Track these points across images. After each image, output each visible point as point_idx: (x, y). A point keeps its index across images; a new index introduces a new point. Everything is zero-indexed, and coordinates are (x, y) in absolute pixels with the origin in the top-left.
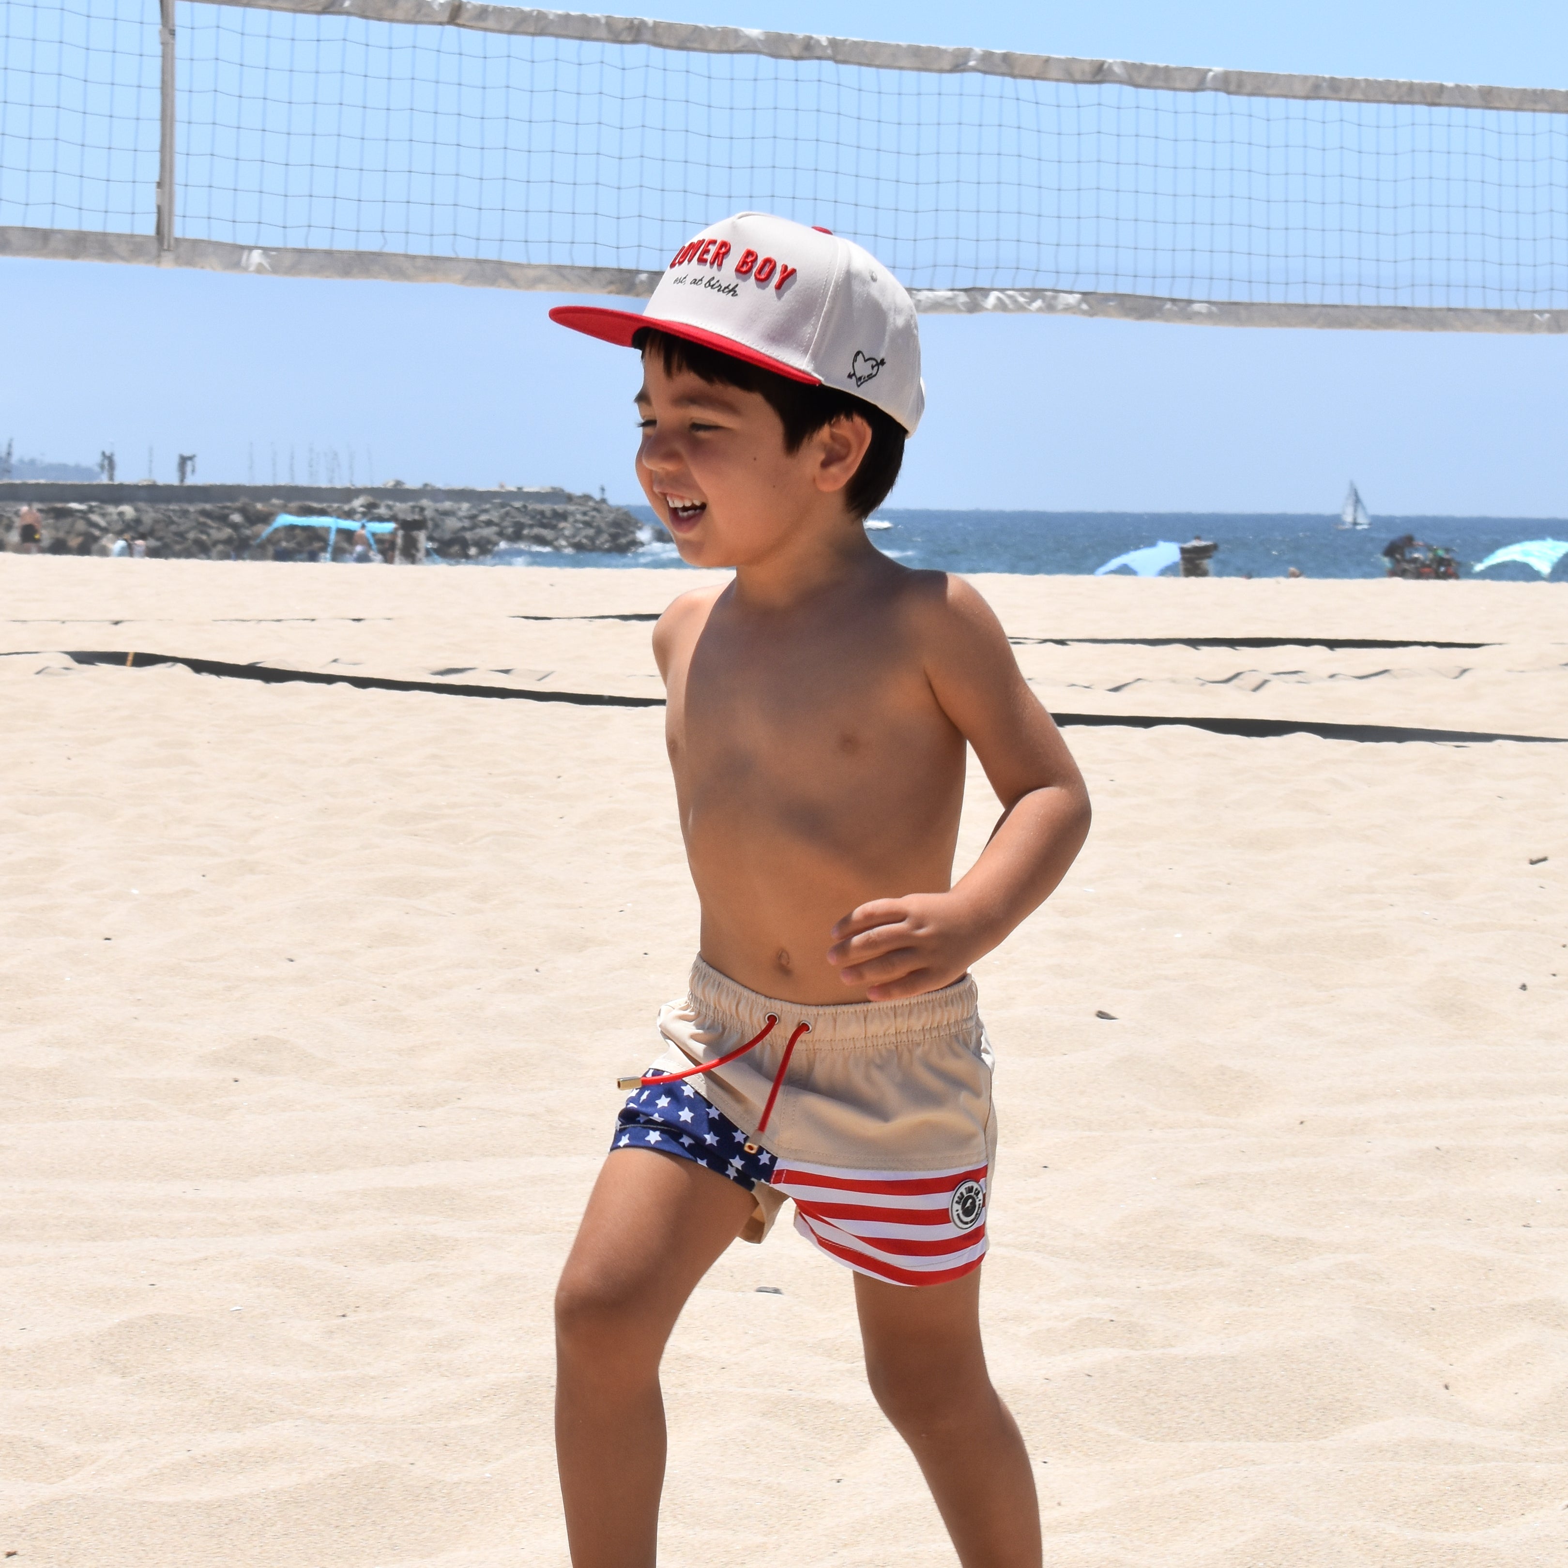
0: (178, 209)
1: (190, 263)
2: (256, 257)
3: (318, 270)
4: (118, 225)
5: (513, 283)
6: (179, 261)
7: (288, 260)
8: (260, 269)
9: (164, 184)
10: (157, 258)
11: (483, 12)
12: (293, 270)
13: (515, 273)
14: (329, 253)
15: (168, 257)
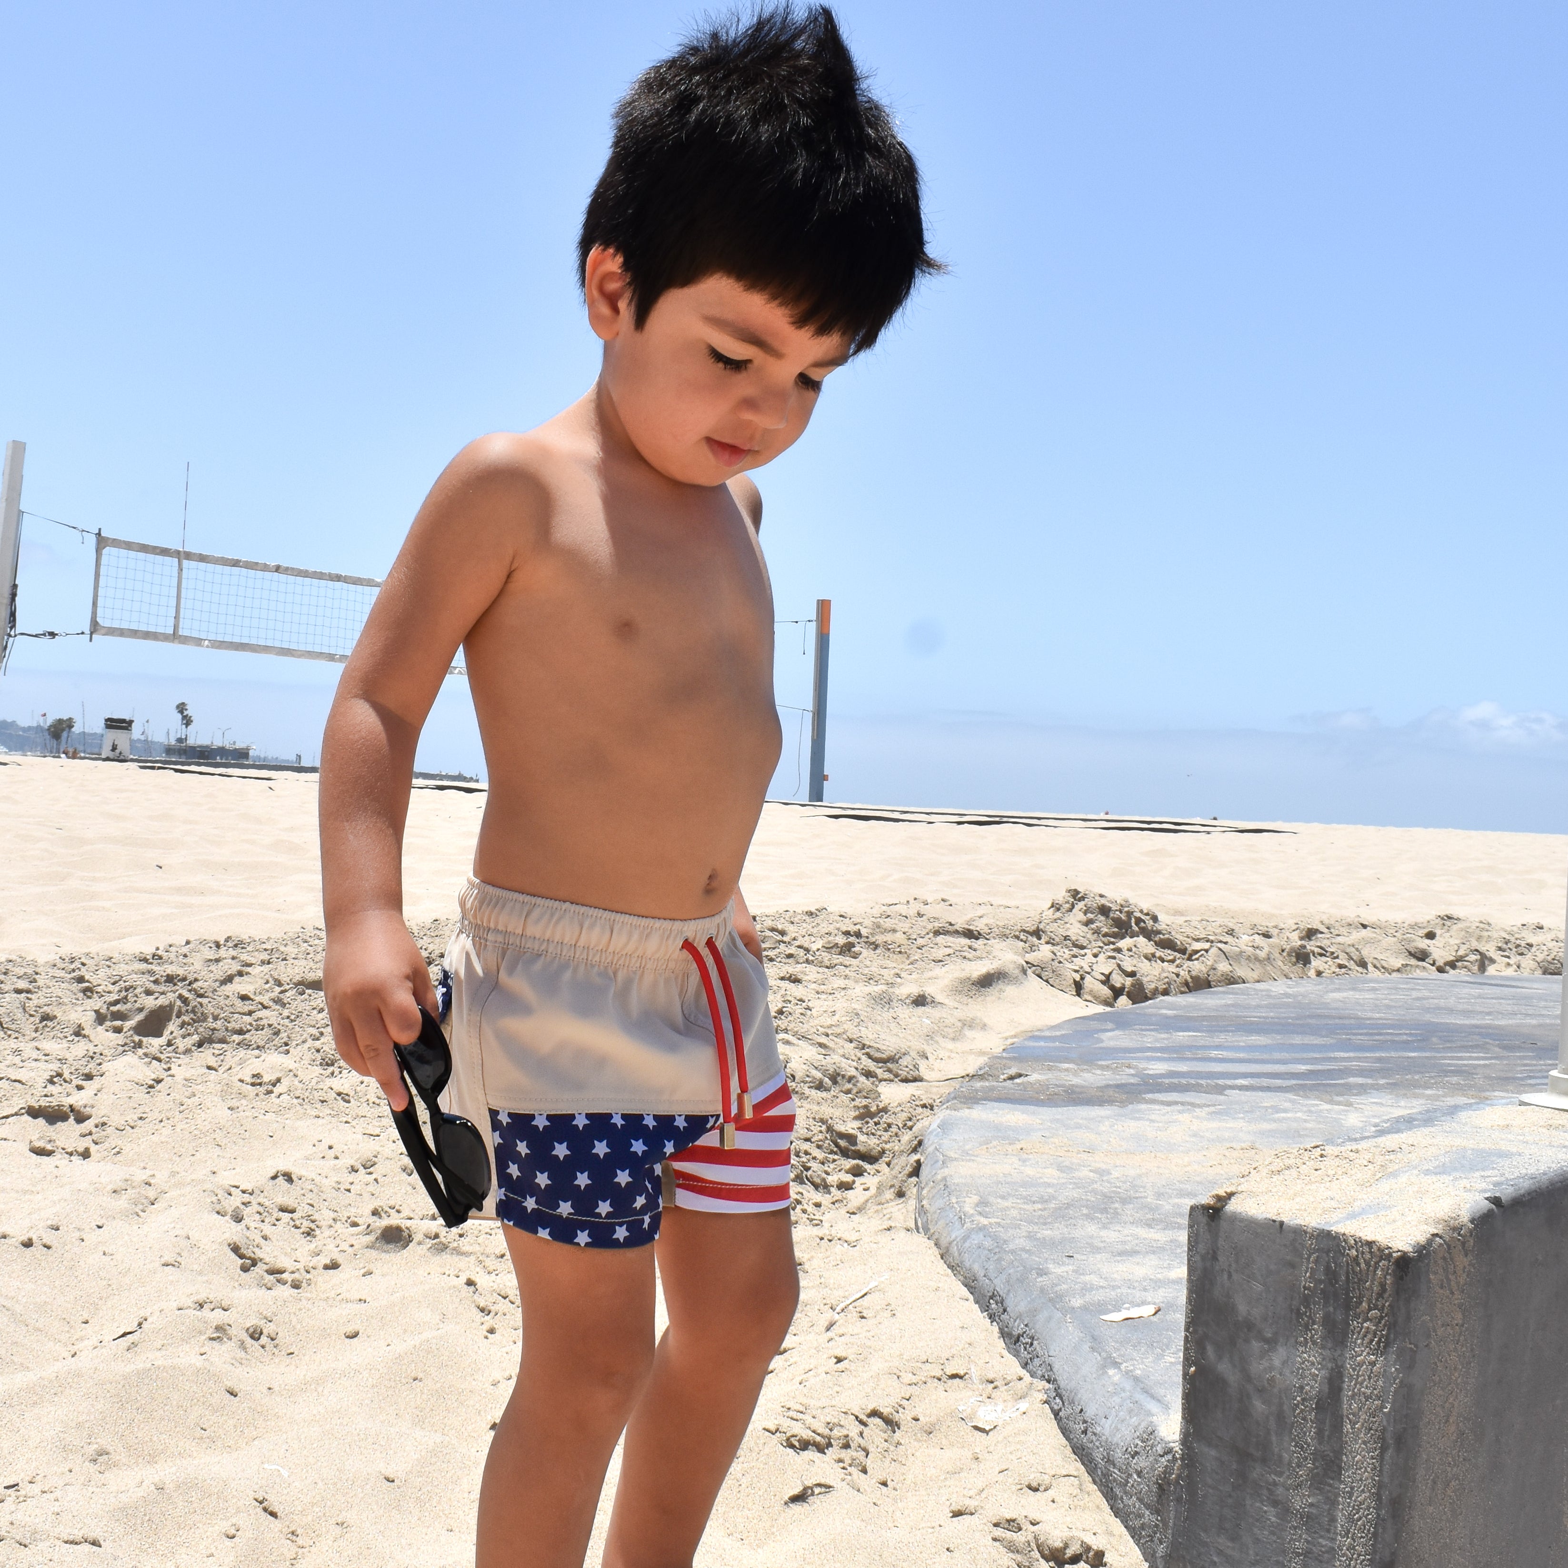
0: (181, 626)
1: (184, 643)
2: (206, 643)
3: (227, 648)
4: (160, 630)
5: (293, 656)
6: (180, 643)
7: (218, 644)
8: (207, 647)
9: (177, 618)
10: (173, 642)
11: (287, 569)
12: (218, 647)
13: (294, 652)
14: (231, 643)
15: (176, 641)
